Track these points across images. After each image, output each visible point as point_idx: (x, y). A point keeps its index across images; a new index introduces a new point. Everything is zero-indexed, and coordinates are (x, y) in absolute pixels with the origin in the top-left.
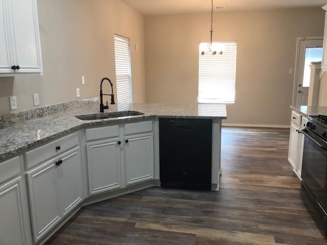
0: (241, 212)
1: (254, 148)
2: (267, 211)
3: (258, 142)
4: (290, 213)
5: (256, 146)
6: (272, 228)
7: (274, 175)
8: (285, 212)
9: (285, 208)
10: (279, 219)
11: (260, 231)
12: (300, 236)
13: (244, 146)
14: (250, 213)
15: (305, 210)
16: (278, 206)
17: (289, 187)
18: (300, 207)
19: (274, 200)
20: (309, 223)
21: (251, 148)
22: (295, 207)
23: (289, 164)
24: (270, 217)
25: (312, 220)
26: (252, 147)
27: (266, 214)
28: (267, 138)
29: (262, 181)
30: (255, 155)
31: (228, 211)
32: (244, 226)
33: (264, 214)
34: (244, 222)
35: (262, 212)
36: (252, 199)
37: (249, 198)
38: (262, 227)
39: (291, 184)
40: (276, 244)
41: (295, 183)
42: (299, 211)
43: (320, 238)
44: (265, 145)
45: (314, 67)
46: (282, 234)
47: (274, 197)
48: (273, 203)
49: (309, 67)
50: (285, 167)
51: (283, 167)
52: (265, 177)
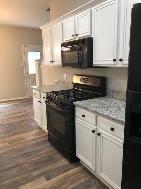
0: (17, 168)
1: (9, 116)
2: (34, 159)
3: (11, 111)
4: (47, 155)
5: (10, 115)
6: (41, 171)
7: (28, 131)
8: (44, 155)
9: (42, 152)
10: (42, 162)
11: (35, 177)
12: (58, 168)
13: (4, 116)
14: (23, 166)
15: (53, 148)
16: (39, 152)
17: (39, 136)
18: (50, 148)
19: (35, 149)
20: (58, 156)
21: (8, 117)
22: (48, 149)
23: (35, 121)
24: (37, 163)
25: (59, 154)
26: (8, 115)
27: (34, 162)
28: (15, 107)
29: (23, 139)
30: (12, 121)
31: (7, 173)
32: (23, 180)
33: (33, 163)
34: (23, 176)
35: (31, 162)
36: (21, 154)
37: (19, 155)
38: (35, 173)
39: (40, 134)
40: (48, 181)
41: (41, 133)
42: (51, 151)
43: (68, 164)
44: (16, 112)
45: (37, 62)
46: (48, 172)
47: (35, 147)
48: (35, 152)
49: (34, 63)
50: (33, 124)
51: (32, 124)
52: (24, 135)
